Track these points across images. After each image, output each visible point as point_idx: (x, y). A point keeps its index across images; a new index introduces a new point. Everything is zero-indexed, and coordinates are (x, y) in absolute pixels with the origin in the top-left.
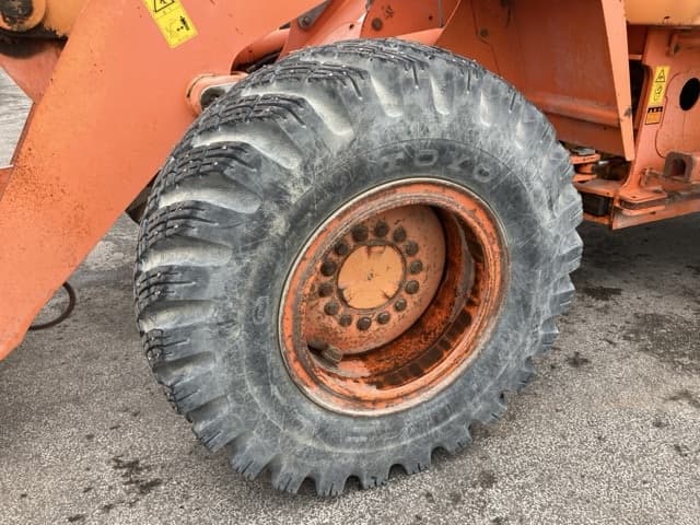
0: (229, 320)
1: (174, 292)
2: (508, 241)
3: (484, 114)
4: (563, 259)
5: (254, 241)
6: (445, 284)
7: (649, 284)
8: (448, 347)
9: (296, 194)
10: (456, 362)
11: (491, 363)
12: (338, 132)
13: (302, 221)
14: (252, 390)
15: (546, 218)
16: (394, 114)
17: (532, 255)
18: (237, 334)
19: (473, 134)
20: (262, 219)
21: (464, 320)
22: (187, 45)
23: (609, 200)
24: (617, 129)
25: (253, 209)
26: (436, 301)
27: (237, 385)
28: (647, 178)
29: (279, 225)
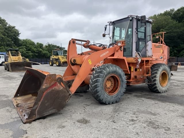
0: (101, 84)
1: (98, 81)
2: (120, 80)
3: (118, 69)
4: (125, 82)
5: (103, 77)
6: (115, 85)
7: (136, 93)
8: (116, 90)
9: (106, 74)
10: (117, 92)
11: (120, 92)
12: (108, 70)
13: (106, 76)
14: (102, 90)
15: (123, 78)
16: (112, 69)
17: (122, 81)
18: (101, 85)
19: (117, 70)
20: (103, 76)
21: (117, 88)
22: (91, 65)
23: (129, 82)
24: (128, 71)
25: (103, 75)
26: (114, 87)
27: (101, 90)
28: (133, 79)
29: (104, 76)
